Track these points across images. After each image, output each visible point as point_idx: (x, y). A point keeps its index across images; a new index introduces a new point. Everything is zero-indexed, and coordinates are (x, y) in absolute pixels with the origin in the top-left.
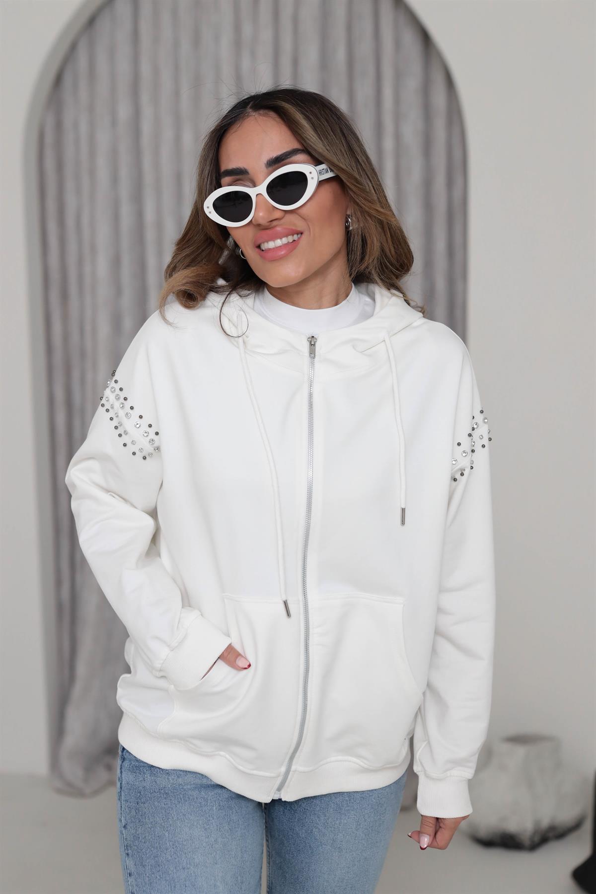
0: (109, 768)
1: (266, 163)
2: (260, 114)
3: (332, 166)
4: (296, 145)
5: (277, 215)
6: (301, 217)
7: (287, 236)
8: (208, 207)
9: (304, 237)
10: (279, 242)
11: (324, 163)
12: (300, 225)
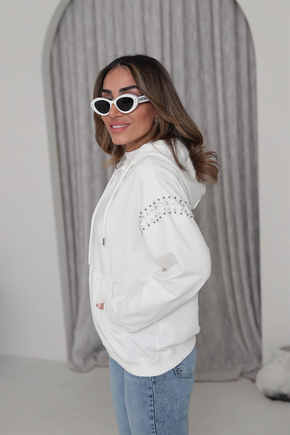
0: (95, 358)
1: (119, 90)
2: (122, 67)
3: (148, 97)
4: (134, 84)
5: (119, 115)
6: (130, 117)
7: (123, 125)
8: (92, 105)
9: (130, 126)
10: (119, 127)
11: (144, 95)
12: (129, 121)
